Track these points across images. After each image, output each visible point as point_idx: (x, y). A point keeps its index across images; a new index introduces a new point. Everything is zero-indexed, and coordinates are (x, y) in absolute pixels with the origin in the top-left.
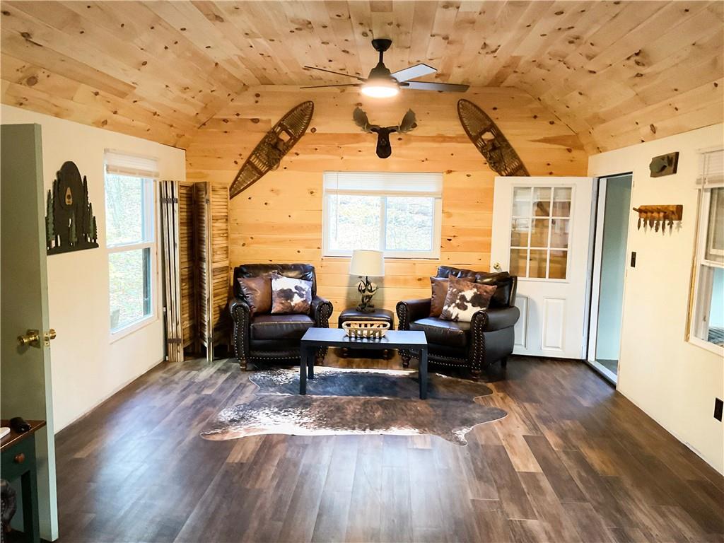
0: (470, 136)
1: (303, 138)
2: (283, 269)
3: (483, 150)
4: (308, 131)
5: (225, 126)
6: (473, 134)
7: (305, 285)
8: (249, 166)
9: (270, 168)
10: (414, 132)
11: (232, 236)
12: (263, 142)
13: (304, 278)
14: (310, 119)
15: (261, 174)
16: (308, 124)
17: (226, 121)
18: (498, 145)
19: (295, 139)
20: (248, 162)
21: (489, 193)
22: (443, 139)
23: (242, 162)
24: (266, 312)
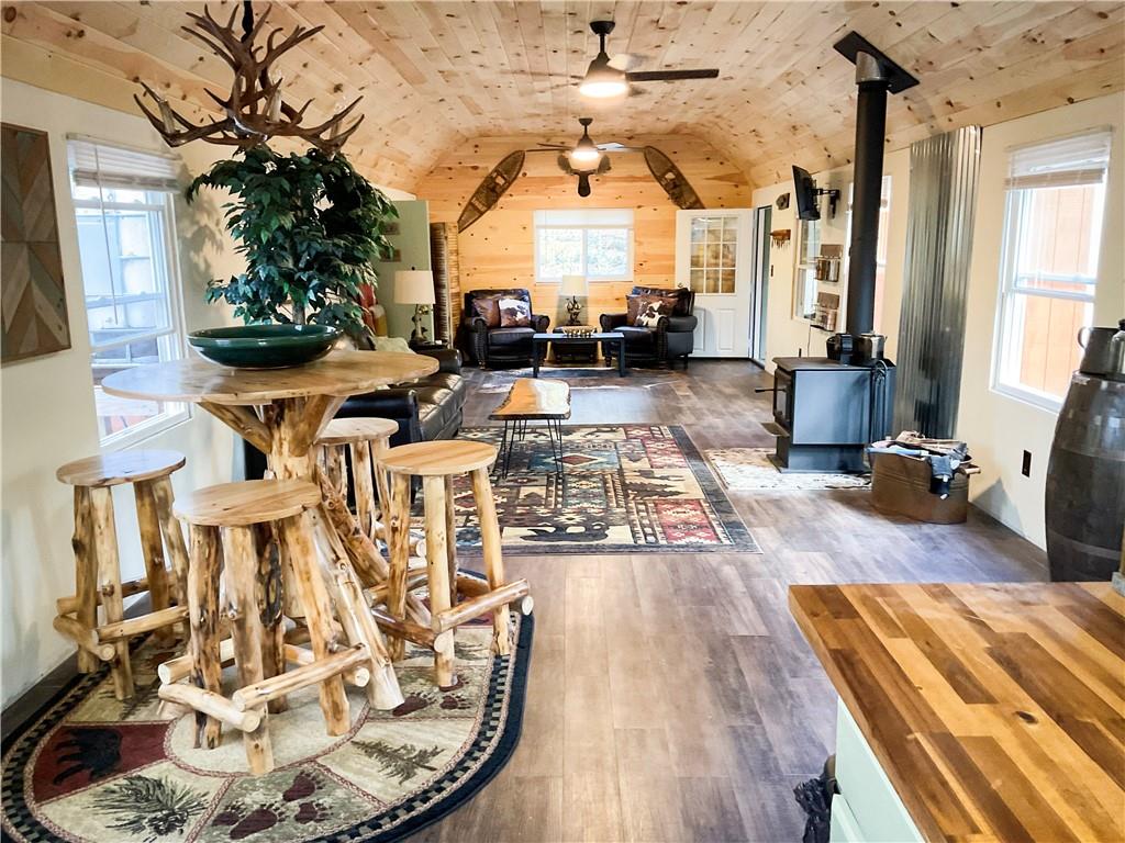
0: (655, 176)
1: (516, 182)
2: (506, 292)
3: (666, 187)
4: (520, 175)
5: (451, 174)
6: (658, 174)
7: (525, 306)
8: (470, 207)
9: (489, 208)
10: (608, 174)
11: (461, 267)
12: (482, 186)
13: (523, 299)
14: (521, 166)
15: (482, 214)
16: (520, 170)
17: (450, 169)
18: (678, 183)
19: (509, 183)
20: (470, 203)
21: (673, 223)
22: (633, 179)
23: (464, 204)
24: (498, 325)
